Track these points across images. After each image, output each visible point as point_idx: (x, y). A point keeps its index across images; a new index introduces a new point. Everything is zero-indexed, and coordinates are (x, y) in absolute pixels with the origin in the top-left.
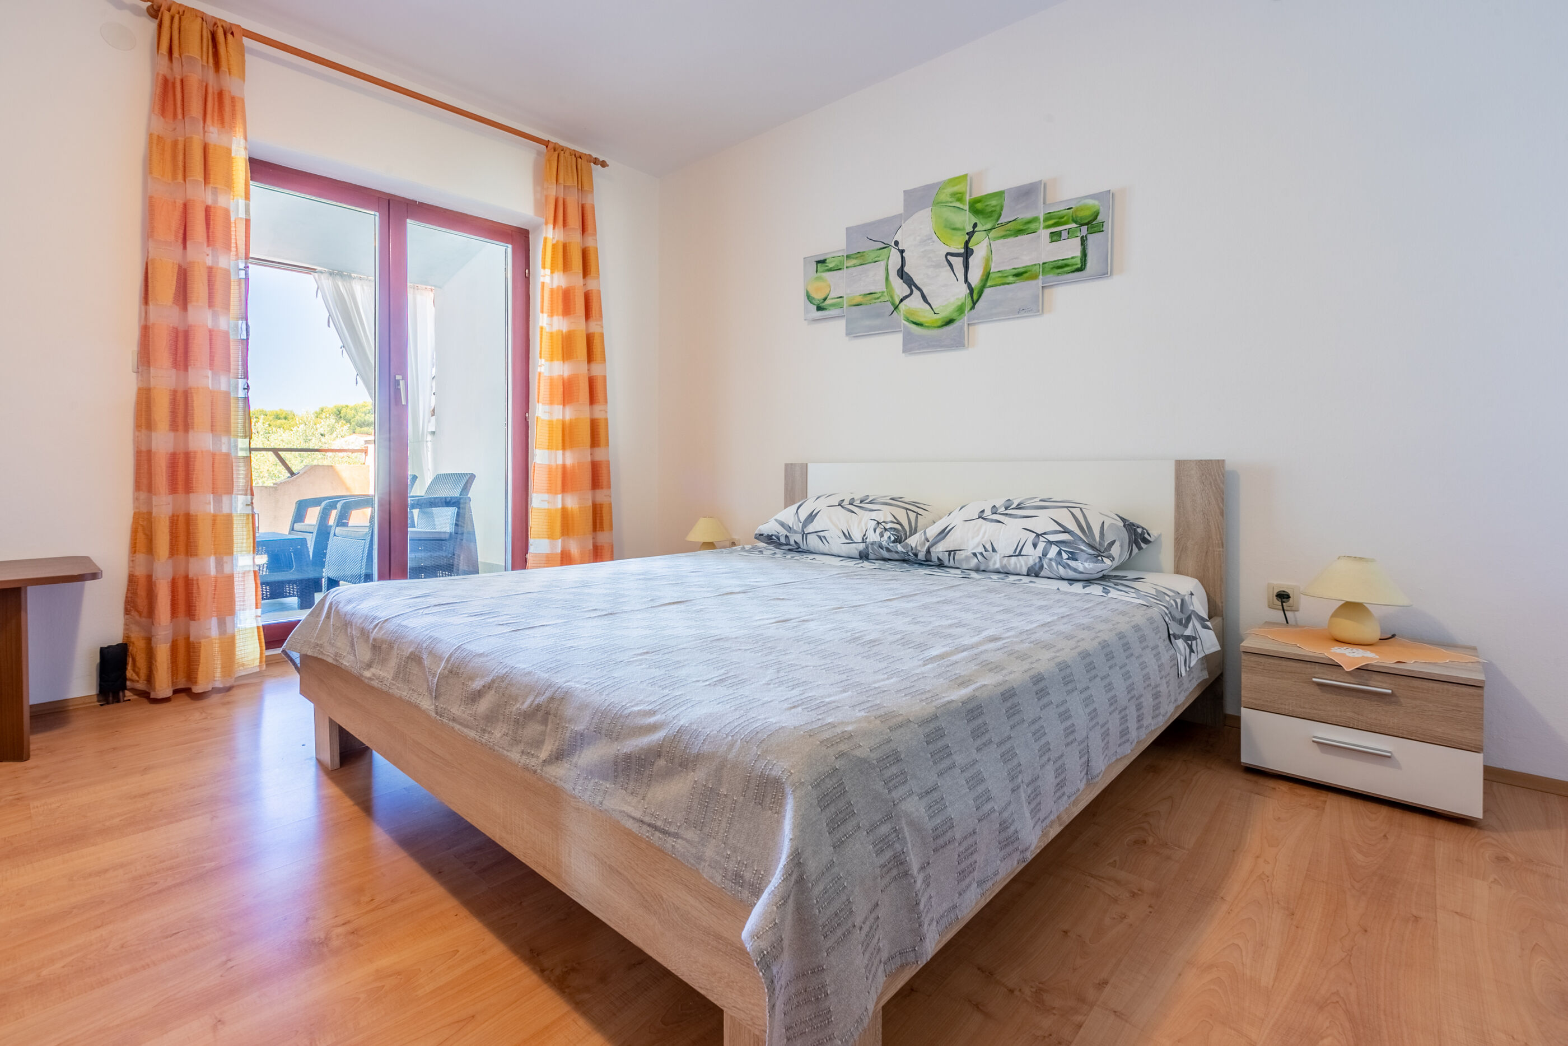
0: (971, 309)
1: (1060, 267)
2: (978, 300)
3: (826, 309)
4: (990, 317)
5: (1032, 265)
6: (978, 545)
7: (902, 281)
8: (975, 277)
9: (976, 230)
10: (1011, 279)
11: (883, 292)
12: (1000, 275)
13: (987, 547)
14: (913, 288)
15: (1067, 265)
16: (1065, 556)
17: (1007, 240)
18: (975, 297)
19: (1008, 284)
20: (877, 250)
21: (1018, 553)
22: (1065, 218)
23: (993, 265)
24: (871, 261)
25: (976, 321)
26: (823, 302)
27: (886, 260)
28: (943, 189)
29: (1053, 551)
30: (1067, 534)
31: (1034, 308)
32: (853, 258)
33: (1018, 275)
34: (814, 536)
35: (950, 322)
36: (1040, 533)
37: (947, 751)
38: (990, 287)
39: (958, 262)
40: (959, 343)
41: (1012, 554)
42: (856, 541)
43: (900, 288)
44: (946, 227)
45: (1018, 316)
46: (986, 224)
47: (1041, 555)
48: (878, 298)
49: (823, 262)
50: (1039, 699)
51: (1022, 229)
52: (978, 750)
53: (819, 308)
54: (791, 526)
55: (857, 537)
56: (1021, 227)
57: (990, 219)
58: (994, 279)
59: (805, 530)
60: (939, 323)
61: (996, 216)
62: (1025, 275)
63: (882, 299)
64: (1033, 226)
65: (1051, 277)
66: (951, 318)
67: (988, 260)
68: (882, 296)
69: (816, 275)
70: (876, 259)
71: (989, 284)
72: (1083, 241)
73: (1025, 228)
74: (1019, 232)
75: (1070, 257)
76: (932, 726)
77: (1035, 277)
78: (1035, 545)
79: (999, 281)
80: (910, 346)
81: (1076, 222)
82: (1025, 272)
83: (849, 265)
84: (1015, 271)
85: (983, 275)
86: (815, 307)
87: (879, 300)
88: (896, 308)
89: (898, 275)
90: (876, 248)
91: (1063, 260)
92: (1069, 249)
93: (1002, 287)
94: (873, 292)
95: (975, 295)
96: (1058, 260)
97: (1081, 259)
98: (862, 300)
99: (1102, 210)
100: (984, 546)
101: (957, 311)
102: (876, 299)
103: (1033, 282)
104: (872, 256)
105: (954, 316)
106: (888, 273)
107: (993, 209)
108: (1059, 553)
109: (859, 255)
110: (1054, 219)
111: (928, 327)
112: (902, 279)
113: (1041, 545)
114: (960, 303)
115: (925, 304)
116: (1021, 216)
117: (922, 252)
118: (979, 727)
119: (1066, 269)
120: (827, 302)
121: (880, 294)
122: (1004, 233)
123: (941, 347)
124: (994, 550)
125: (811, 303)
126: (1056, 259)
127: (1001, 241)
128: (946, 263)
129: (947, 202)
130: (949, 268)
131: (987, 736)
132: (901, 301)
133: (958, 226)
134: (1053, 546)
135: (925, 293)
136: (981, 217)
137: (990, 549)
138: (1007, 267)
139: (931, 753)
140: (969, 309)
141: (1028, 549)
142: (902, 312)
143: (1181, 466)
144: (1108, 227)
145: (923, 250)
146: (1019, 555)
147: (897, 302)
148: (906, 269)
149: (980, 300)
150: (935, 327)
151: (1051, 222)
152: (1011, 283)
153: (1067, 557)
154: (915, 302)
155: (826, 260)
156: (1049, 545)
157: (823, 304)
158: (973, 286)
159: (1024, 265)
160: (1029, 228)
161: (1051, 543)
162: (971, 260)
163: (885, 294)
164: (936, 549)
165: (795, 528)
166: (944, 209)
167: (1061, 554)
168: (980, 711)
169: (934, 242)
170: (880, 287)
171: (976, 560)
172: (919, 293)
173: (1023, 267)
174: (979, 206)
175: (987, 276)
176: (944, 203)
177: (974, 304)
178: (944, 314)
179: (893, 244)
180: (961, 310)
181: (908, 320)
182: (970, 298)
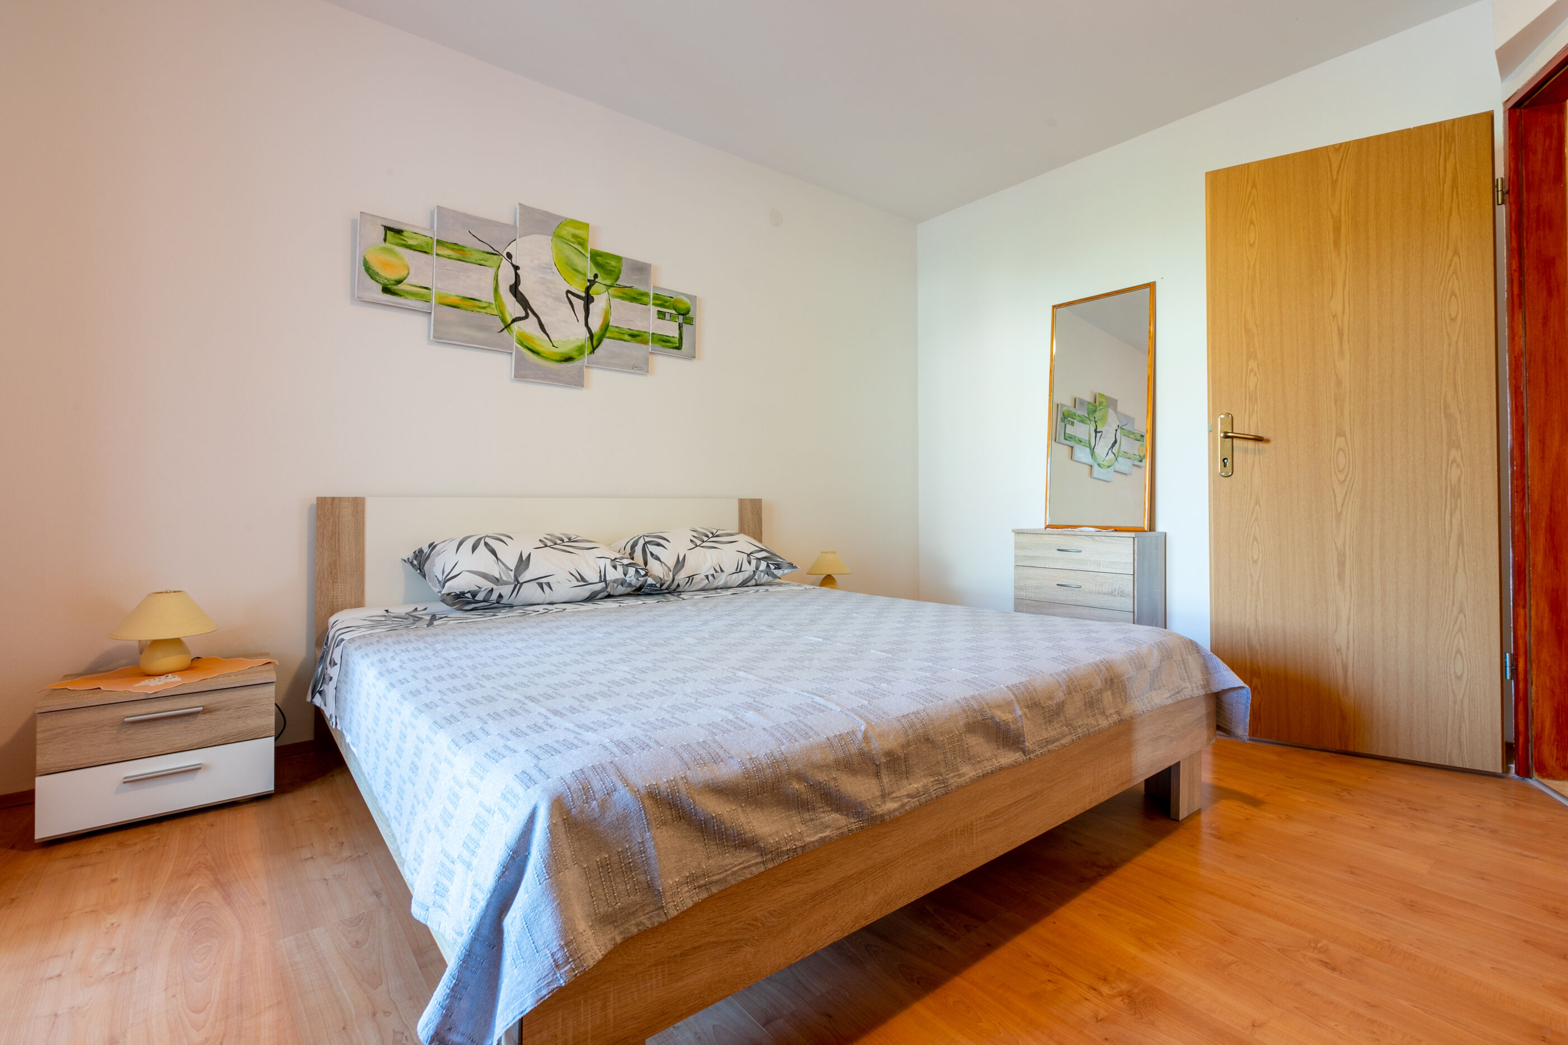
0: (591, 353)
1: (664, 341)
2: (597, 346)
3: (400, 296)
4: (606, 365)
5: (644, 332)
6: (710, 568)
7: (515, 299)
8: (596, 323)
9: (596, 280)
10: (627, 337)
11: (490, 303)
12: (617, 330)
13: (716, 569)
14: (529, 312)
15: (668, 341)
16: (772, 567)
17: (623, 301)
18: (595, 343)
19: (625, 341)
21: (739, 570)
22: (668, 304)
23: (611, 320)
24: (473, 261)
25: (595, 366)
26: (394, 285)
27: (495, 269)
28: (565, 225)
29: (763, 565)
30: (764, 552)
31: (641, 368)
32: (448, 248)
33: (633, 336)
34: (534, 584)
35: (569, 359)
36: (749, 553)
38: (608, 338)
39: (579, 304)
40: (578, 382)
41: (734, 571)
42: (590, 582)
43: (514, 309)
44: (567, 263)
45: (632, 371)
46: (606, 279)
47: (755, 569)
48: (484, 308)
49: (399, 232)
51: (637, 298)
53: (386, 290)
54: (498, 576)
55: (592, 576)
56: (636, 296)
57: (610, 277)
58: (612, 332)
59: (519, 579)
60: (558, 358)
61: (615, 277)
62: (638, 338)
63: (489, 311)
64: (645, 299)
65: (658, 346)
66: (571, 355)
67: (607, 314)
68: (489, 307)
69: (383, 244)
70: (482, 262)
71: (608, 335)
72: (680, 327)
73: (638, 298)
74: (633, 299)
75: (671, 336)
77: (646, 342)
78: (749, 563)
79: (615, 335)
80: (522, 373)
81: (675, 310)
82: (638, 336)
83: (439, 252)
84: (631, 332)
85: (602, 325)
86: (380, 287)
87: (485, 311)
88: (507, 326)
89: (511, 291)
90: (482, 249)
91: (667, 336)
92: (670, 329)
93: (619, 341)
94: (477, 298)
95: (595, 341)
96: (664, 335)
97: (679, 341)
98: (460, 302)
99: (691, 309)
100: (714, 569)
101: (577, 350)
102: (480, 307)
103: (644, 346)
104: (477, 256)
105: (574, 354)
106: (497, 284)
107: (612, 269)
108: (768, 566)
109: (455, 247)
110: (661, 300)
111: (545, 358)
112: (515, 297)
113: (754, 562)
114: (580, 344)
115: (543, 333)
116: (635, 286)
117: (540, 278)
119: (669, 344)
120: (401, 287)
121: (486, 305)
122: (621, 295)
123: (560, 381)
124: (722, 571)
125: (372, 278)
126: (662, 334)
127: (619, 300)
128: (566, 299)
129: (569, 240)
130: (569, 306)
132: (514, 321)
133: (580, 269)
134: (762, 561)
135: (543, 322)
136: (602, 271)
137: (719, 570)
138: (625, 326)
140: (589, 352)
141: (746, 566)
142: (515, 333)
143: (742, 502)
144: (697, 321)
145: (542, 276)
146: (740, 571)
147: (509, 321)
148: (521, 288)
149: (600, 346)
150: (553, 360)
151: (658, 302)
152: (627, 341)
153: (774, 567)
154: (529, 327)
155: (402, 231)
156: (758, 561)
157: (395, 287)
158: (593, 332)
159: (638, 329)
160: (641, 299)
161: (759, 559)
162: (591, 306)
163: (494, 306)
164: (678, 576)
165: (504, 578)
166: (566, 246)
167: (769, 566)
169: (554, 273)
170: (486, 295)
171: (707, 581)
172: (536, 319)
173: (637, 331)
174: (599, 259)
175: (606, 327)
176: (565, 239)
177: (594, 349)
178: (565, 349)
179: (505, 255)
180: (581, 350)
181: (522, 344)
182: (590, 342)
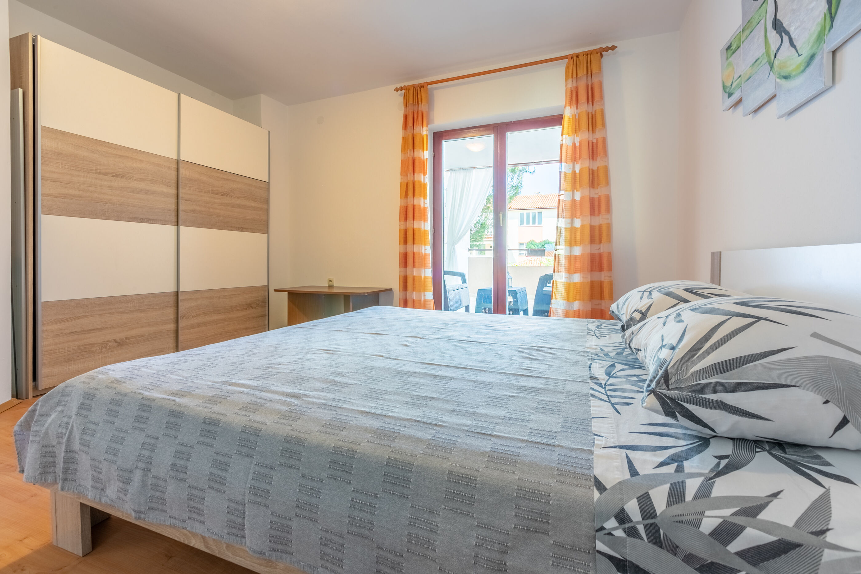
0: (830, 30)
3: (733, 94)
7: (775, 32)
14: (783, 34)
20: (759, 9)
24: (755, 25)
27: (765, 16)
32: (746, 30)
35: (811, 59)
37: (117, 414)
48: (760, 63)
50: (201, 435)
52: (133, 428)
60: (802, 67)
63: (763, 63)
66: (812, 53)
68: (763, 58)
69: (727, 63)
70: (759, 20)
76: (120, 397)
83: (743, 39)
86: (727, 96)
88: (772, 66)
89: (773, 28)
90: (759, 7)
94: (757, 58)
95: (833, 9)
98: (751, 71)
104: (757, 17)
105: (815, 49)
106: (766, 30)
109: (749, 23)
111: (794, 77)
112: (775, 30)
118: (142, 417)
120: (733, 86)
125: (725, 92)
131: (144, 426)
132: (775, 56)
139: (108, 409)
142: (776, 69)
147: (773, 60)
150: (799, 74)
155: (731, 44)
157: (731, 90)
163: (765, 55)
168: (148, 409)
170: (761, 50)
178: (807, 51)
181: (780, 76)
182: (829, 15)
